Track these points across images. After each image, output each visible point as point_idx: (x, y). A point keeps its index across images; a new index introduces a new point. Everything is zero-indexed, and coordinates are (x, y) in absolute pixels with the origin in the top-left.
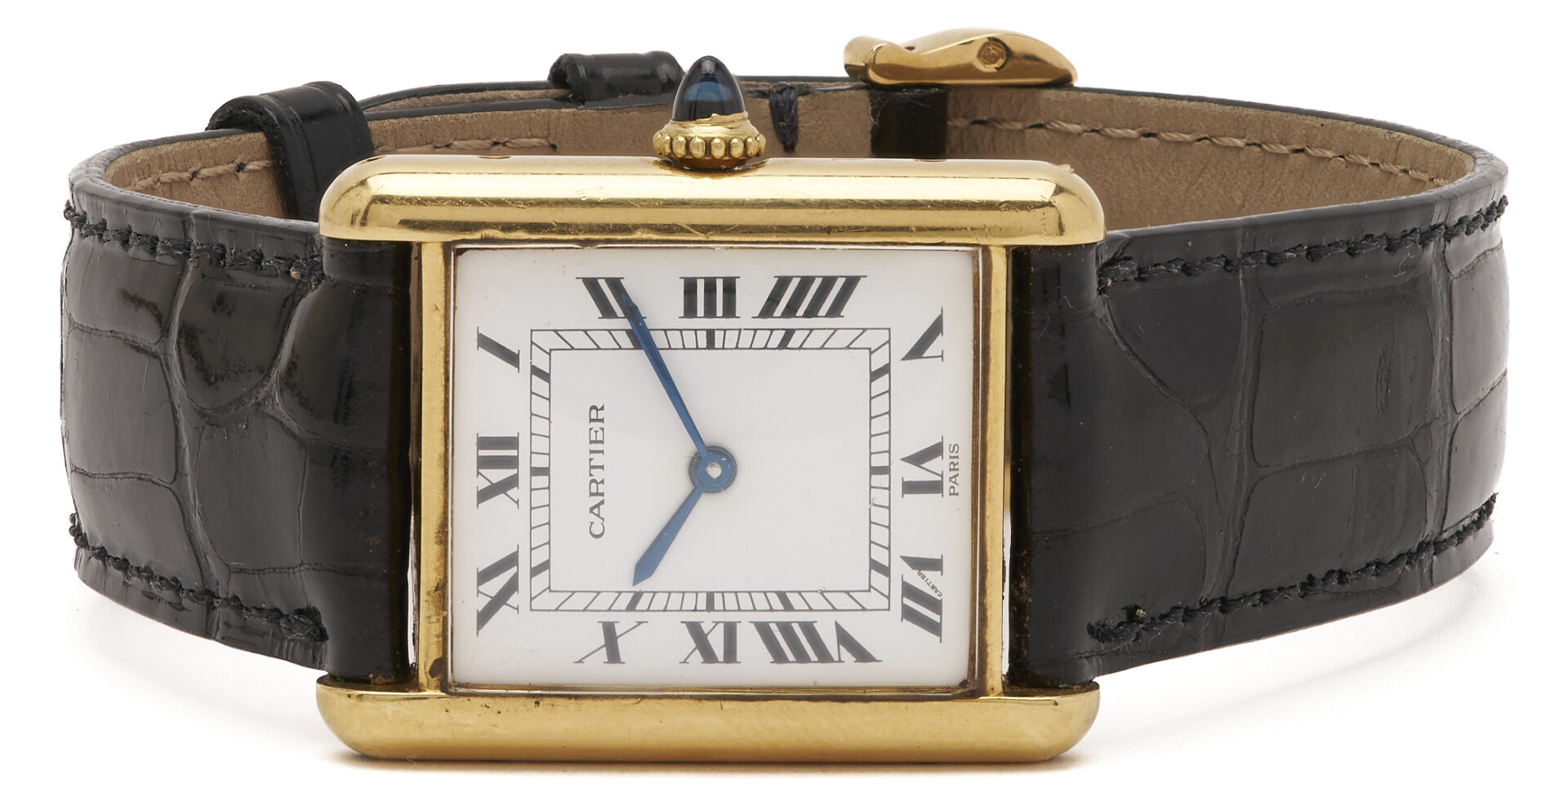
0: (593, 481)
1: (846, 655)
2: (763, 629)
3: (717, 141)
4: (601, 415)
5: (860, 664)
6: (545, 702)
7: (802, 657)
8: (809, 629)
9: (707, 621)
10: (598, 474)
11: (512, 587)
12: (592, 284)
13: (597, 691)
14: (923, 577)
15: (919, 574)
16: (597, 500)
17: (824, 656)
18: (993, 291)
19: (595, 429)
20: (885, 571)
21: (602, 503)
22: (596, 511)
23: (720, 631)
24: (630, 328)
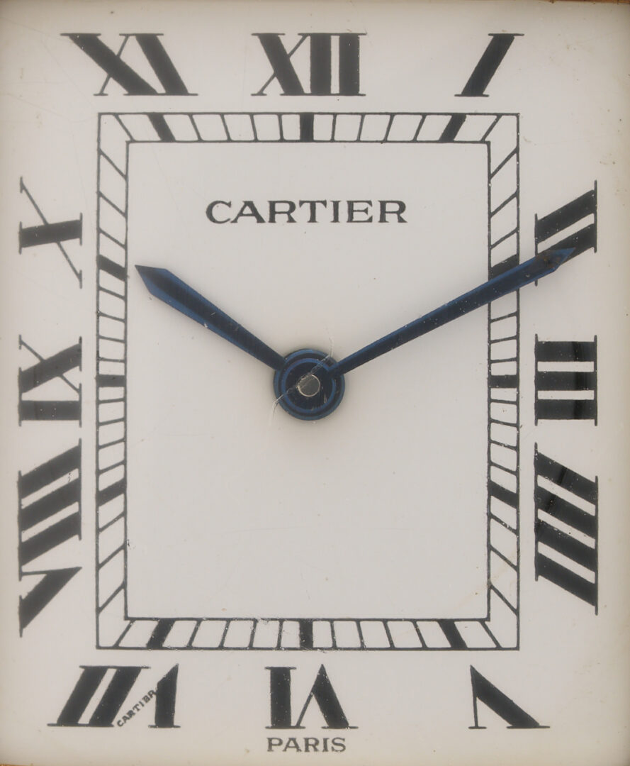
0: (293, 207)
1: (31, 583)
2: (70, 460)
4: (391, 218)
7: (28, 518)
8: (71, 528)
9: (83, 375)
10: (303, 213)
11: (135, 85)
12: (586, 204)
14: (146, 699)
15: (151, 693)
16: (264, 212)
17: (29, 551)
19: (370, 209)
20: (157, 642)
21: (260, 220)
22: (248, 210)
23: (69, 396)
24: (521, 262)
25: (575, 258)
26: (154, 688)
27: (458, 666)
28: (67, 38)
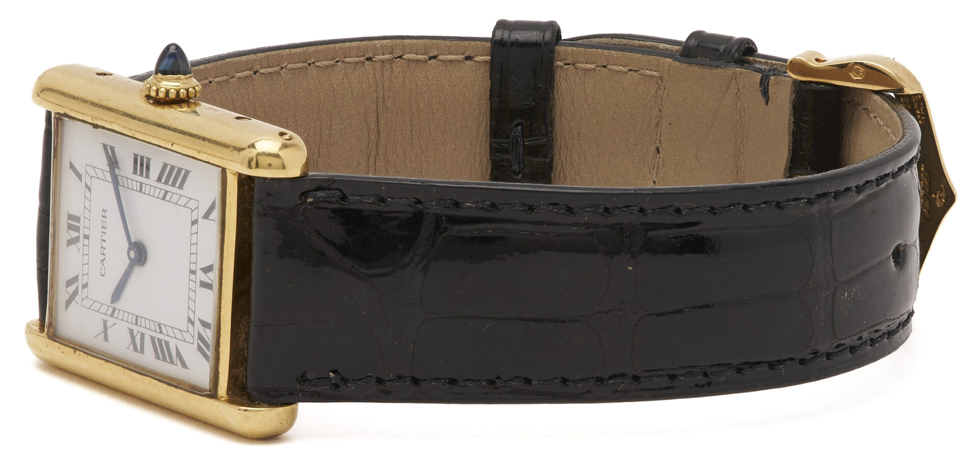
0: (102, 247)
1: (179, 363)
2: (152, 338)
3: (172, 90)
4: (106, 214)
5: (182, 368)
6: (77, 352)
7: (165, 360)
8: (167, 343)
9: (136, 329)
10: (104, 245)
11: (75, 293)
12: (105, 146)
13: (99, 354)
14: (205, 331)
15: (204, 329)
16: (103, 257)
17: (172, 362)
18: (227, 192)
19: (104, 221)
20: (193, 323)
21: (104, 259)
22: (102, 262)
23: (139, 335)
24: (116, 169)
25: (116, 153)
26: (203, 327)
27: (201, 221)
28: (67, 311)
